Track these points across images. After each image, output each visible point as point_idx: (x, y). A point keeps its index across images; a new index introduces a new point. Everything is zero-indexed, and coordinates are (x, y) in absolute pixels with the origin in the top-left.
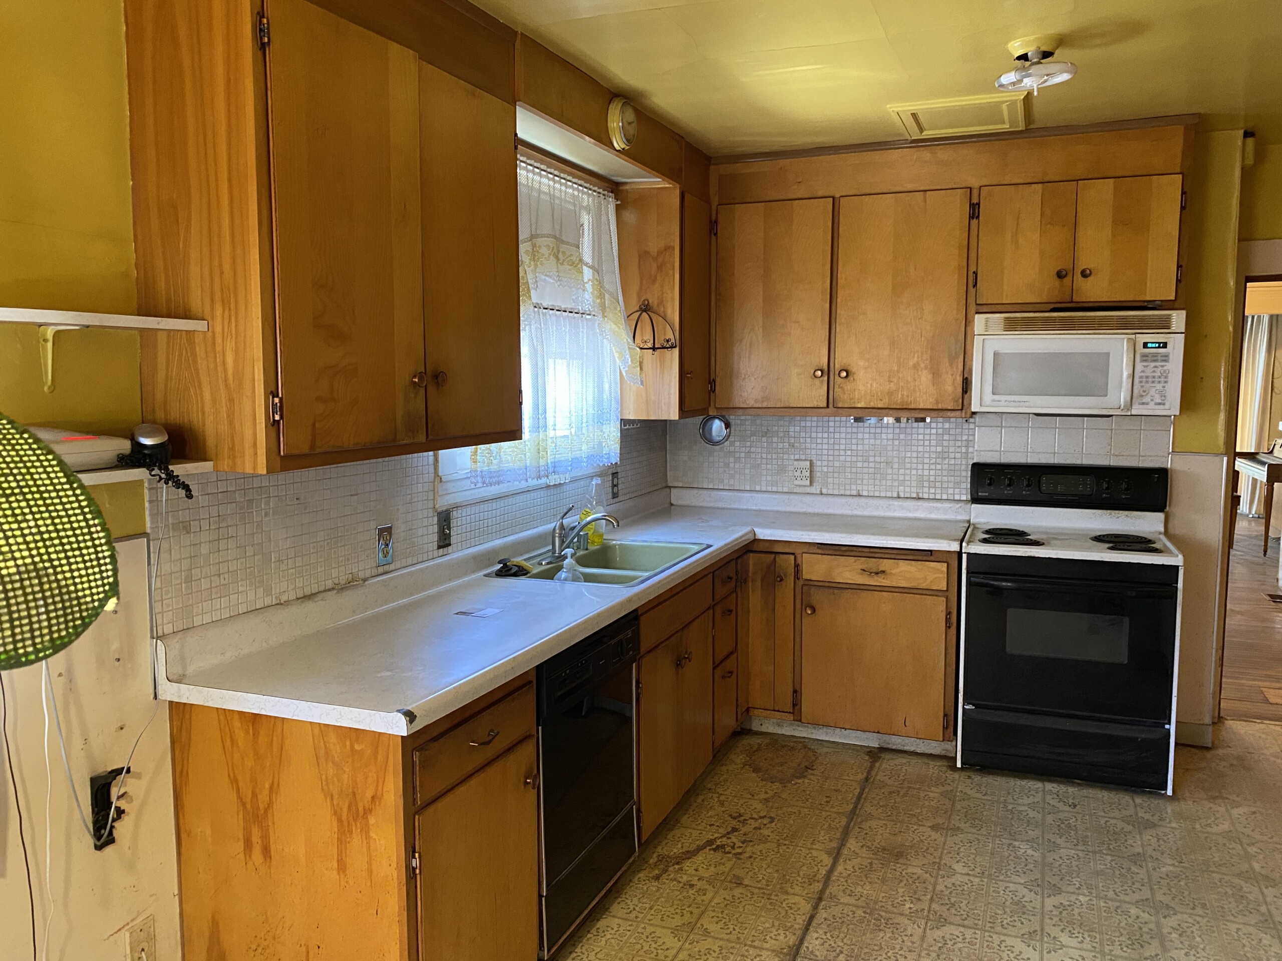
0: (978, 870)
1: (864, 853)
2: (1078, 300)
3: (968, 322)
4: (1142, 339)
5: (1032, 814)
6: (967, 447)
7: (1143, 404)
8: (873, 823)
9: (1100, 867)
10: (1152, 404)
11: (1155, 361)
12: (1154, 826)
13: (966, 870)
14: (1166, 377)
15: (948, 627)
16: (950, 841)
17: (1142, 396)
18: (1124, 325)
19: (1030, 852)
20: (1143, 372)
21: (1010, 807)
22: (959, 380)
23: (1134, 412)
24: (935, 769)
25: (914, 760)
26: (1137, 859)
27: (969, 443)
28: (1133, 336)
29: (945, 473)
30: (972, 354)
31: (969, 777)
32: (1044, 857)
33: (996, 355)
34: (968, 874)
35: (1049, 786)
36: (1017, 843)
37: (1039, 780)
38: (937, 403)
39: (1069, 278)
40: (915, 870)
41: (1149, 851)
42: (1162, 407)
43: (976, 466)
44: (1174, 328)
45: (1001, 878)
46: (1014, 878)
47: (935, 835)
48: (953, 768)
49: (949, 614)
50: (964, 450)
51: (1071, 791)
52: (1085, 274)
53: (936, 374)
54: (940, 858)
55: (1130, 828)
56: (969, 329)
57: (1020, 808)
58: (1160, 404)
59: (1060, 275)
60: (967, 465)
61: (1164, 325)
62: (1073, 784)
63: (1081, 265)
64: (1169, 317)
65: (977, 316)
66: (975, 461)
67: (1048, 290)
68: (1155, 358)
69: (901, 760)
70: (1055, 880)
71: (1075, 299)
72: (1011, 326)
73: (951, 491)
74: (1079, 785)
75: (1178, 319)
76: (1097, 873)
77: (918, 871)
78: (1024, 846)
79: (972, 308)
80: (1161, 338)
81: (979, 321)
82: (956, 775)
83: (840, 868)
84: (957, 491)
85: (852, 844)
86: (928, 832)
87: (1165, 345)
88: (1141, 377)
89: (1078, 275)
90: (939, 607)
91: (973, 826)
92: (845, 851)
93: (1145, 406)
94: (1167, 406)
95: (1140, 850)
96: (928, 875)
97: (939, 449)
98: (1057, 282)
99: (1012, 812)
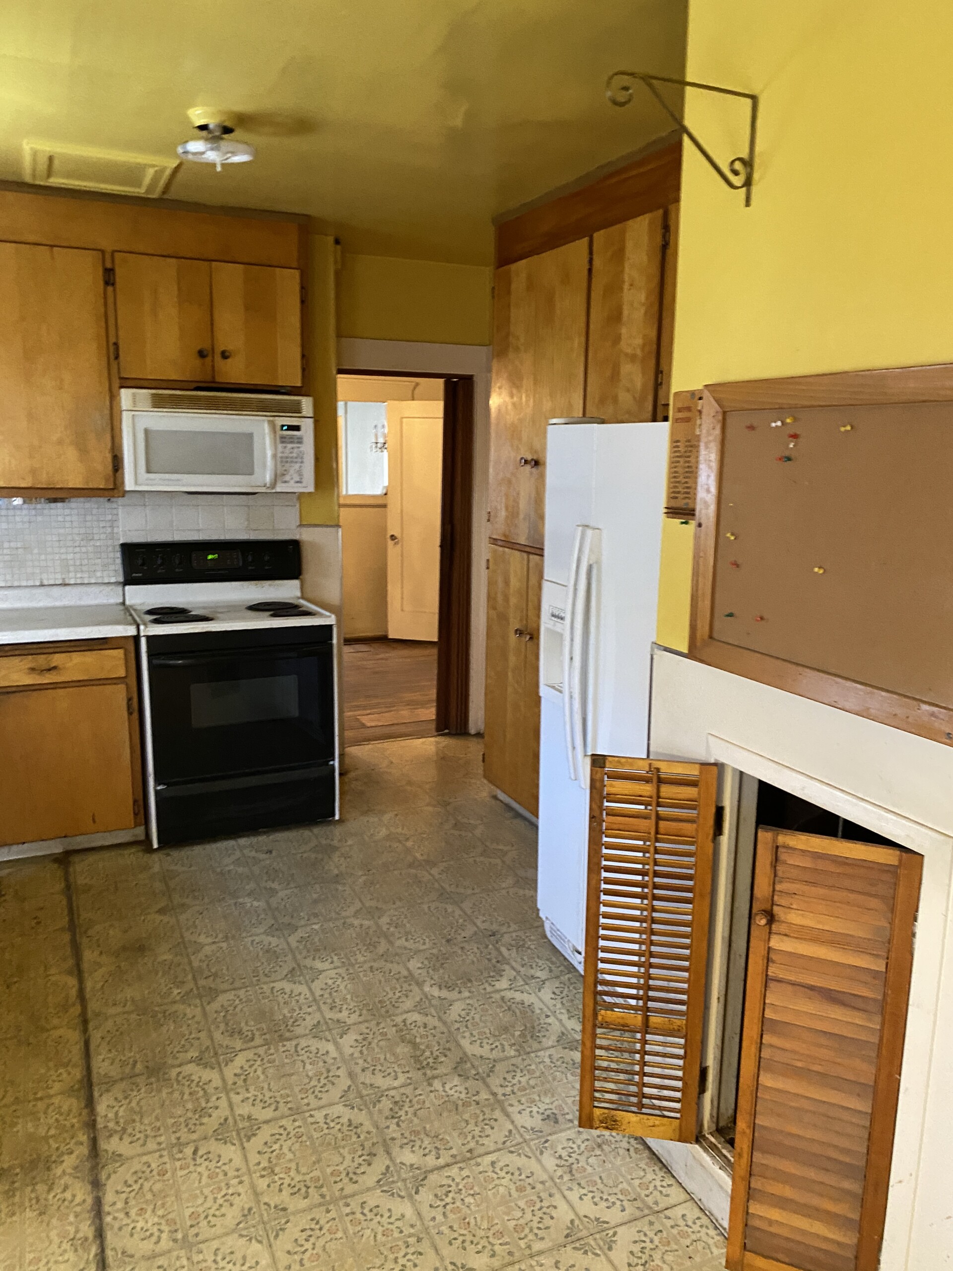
0: (220, 936)
1: (104, 959)
2: (221, 380)
3: (113, 397)
4: (280, 421)
5: (240, 870)
6: (112, 527)
7: (286, 482)
8: (98, 928)
9: (315, 896)
10: (292, 482)
11: (292, 442)
12: (335, 849)
13: (210, 940)
14: (302, 458)
15: (130, 713)
16: (182, 918)
17: (284, 475)
18: (263, 408)
19: (256, 904)
20: (283, 452)
21: (219, 870)
22: (109, 456)
23: (278, 489)
24: (131, 857)
25: (106, 855)
26: (337, 879)
27: (113, 523)
28: (271, 418)
29: (91, 555)
30: (121, 430)
31: (168, 855)
32: (268, 903)
33: (147, 431)
34: (214, 943)
35: (243, 841)
36: (241, 900)
37: (231, 839)
38: (87, 483)
39: (209, 359)
40: (165, 957)
41: (343, 868)
42: (299, 485)
43: (124, 546)
44: (304, 413)
45: (244, 935)
46: (254, 930)
47: (165, 919)
48: (149, 849)
49: (130, 700)
50: (109, 530)
51: (262, 840)
52: (225, 355)
53: (83, 450)
54: (182, 937)
55: (320, 856)
56: (115, 403)
57: (227, 868)
58: (297, 482)
59: (202, 354)
60: (114, 546)
61: (296, 409)
62: (259, 834)
63: (220, 348)
64: (299, 403)
65: (123, 391)
66: (121, 542)
67: (190, 369)
68: (291, 440)
69: (91, 858)
70: (287, 920)
71: (218, 379)
72: (159, 403)
73: (99, 574)
74: (265, 833)
75: (307, 404)
76: (315, 902)
77: (168, 957)
78: (247, 900)
79: (116, 383)
80: (294, 422)
81: (126, 396)
82: (155, 857)
83: (89, 984)
84: (105, 573)
85: (88, 956)
86: (158, 918)
87: (297, 428)
88: (281, 457)
89: (218, 357)
90: (119, 694)
91: (195, 898)
92: (85, 966)
93: (287, 484)
94: (304, 484)
95: (336, 872)
96: (179, 957)
97: (82, 531)
98: (198, 362)
99: (222, 873)
